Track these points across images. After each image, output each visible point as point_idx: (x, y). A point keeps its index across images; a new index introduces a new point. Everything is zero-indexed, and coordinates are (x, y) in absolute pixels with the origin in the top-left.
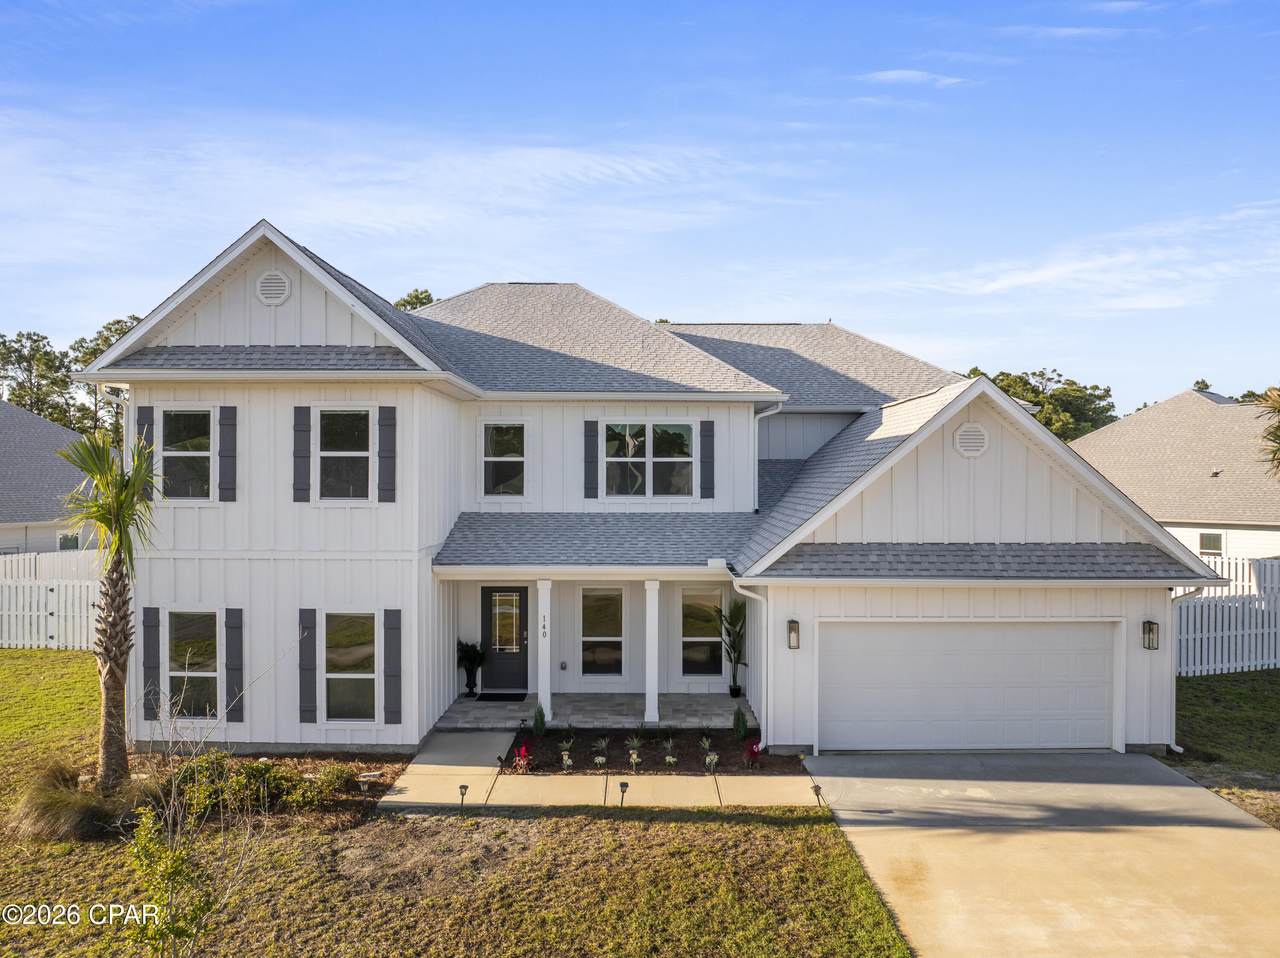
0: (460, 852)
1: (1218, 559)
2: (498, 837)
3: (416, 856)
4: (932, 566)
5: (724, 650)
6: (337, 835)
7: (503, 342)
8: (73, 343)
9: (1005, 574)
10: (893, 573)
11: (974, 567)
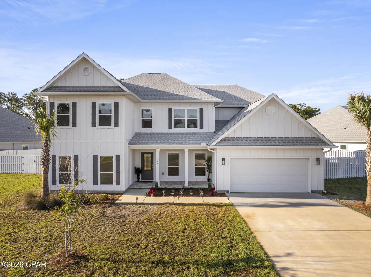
0: (136, 212)
1: (345, 151)
2: (146, 209)
3: (125, 212)
4: (260, 143)
5: (206, 169)
6: (105, 209)
7: (146, 88)
8: (23, 95)
9: (279, 145)
10: (249, 145)
11: (271, 143)
